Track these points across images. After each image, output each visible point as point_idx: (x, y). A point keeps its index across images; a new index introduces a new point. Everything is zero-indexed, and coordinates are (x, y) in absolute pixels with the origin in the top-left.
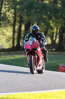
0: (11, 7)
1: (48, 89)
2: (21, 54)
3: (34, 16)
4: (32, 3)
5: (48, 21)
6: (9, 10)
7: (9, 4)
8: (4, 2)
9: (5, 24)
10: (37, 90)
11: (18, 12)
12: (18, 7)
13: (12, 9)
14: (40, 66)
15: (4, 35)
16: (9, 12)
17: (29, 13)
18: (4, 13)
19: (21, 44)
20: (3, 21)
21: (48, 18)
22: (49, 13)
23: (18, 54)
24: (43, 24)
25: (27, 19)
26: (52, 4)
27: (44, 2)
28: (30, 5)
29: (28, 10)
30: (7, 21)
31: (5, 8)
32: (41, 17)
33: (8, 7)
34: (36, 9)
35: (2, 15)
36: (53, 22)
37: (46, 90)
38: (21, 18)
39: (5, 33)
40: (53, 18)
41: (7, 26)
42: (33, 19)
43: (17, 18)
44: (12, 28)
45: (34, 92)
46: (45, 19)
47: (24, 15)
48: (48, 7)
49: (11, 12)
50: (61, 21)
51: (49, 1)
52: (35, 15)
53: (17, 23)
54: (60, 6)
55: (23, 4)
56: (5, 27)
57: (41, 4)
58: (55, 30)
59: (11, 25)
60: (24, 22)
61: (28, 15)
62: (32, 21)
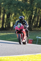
2: (4, 32)
4: (11, 1)
5: (22, 12)
11: (2, 7)
12: (2, 3)
17: (9, 7)
19: (4, 26)
21: (21, 10)
22: (22, 7)
23: (3, 33)
24: (18, 14)
25: (8, 11)
26: (24, 2)
32: (17, 10)
34: (14, 5)
36: (24, 13)
38: (4, 10)
40: (25, 10)
43: (2, 10)
45: (12, 56)
47: (6, 8)
48: (21, 4)
50: (30, 12)
52: (13, 9)
53: (2, 14)
54: (29, 3)
55: (5, 2)
57: (17, 2)
58: (26, 18)
61: (9, 9)
62: (11, 12)
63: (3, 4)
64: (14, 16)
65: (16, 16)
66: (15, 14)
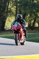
0: (14, 4)
1: (36, 54)
3: (28, 10)
4: (27, 3)
5: (37, 13)
6: (13, 6)
7: (13, 3)
8: (10, 1)
9: (11, 15)
10: (29, 54)
11: (18, 8)
13: (15, 6)
14: (22, 40)
15: (10, 21)
16: (13, 8)
17: (25, 8)
18: (10, 8)
20: (9, 13)
21: (36, 11)
22: (37, 8)
24: (33, 15)
25: (24, 12)
27: (34, 2)
28: (25, 3)
29: (24, 7)
30: (12, 13)
31: (11, 5)
32: (32, 11)
33: (12, 5)
34: (29, 6)
35: (9, 9)
37: (35, 54)
39: (10, 20)
41: (12, 16)
42: (27, 12)
44: (15, 17)
46: (34, 12)
47: (22, 9)
49: (14, 8)
51: (37, 1)
55: (21, 3)
56: (11, 16)
57: (32, 3)
59: (14, 15)
60: (22, 14)
61: (24, 10)
62: (27, 13)
63: (19, 5)
64: (29, 17)
65: (31, 17)
66: (30, 15)
